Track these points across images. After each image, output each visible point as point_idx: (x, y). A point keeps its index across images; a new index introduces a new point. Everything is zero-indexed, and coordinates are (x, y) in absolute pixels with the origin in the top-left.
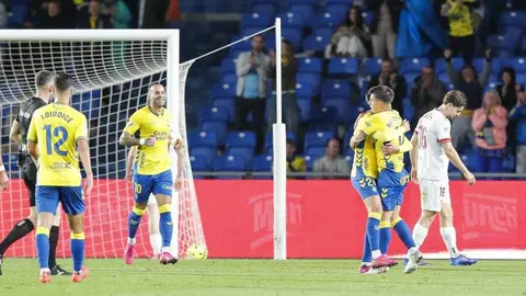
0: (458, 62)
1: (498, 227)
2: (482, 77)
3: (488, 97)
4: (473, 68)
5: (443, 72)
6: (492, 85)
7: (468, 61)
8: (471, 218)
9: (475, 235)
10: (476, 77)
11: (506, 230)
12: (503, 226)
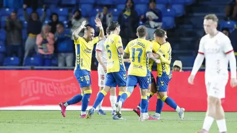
0: (30, 10)
1: (49, 94)
2: (41, 18)
3: (44, 28)
4: (37, 13)
5: (21, 15)
6: (46, 22)
7: (34, 10)
8: (36, 89)
9: (38, 98)
10: (38, 18)
11: (53, 95)
12: (52, 94)
